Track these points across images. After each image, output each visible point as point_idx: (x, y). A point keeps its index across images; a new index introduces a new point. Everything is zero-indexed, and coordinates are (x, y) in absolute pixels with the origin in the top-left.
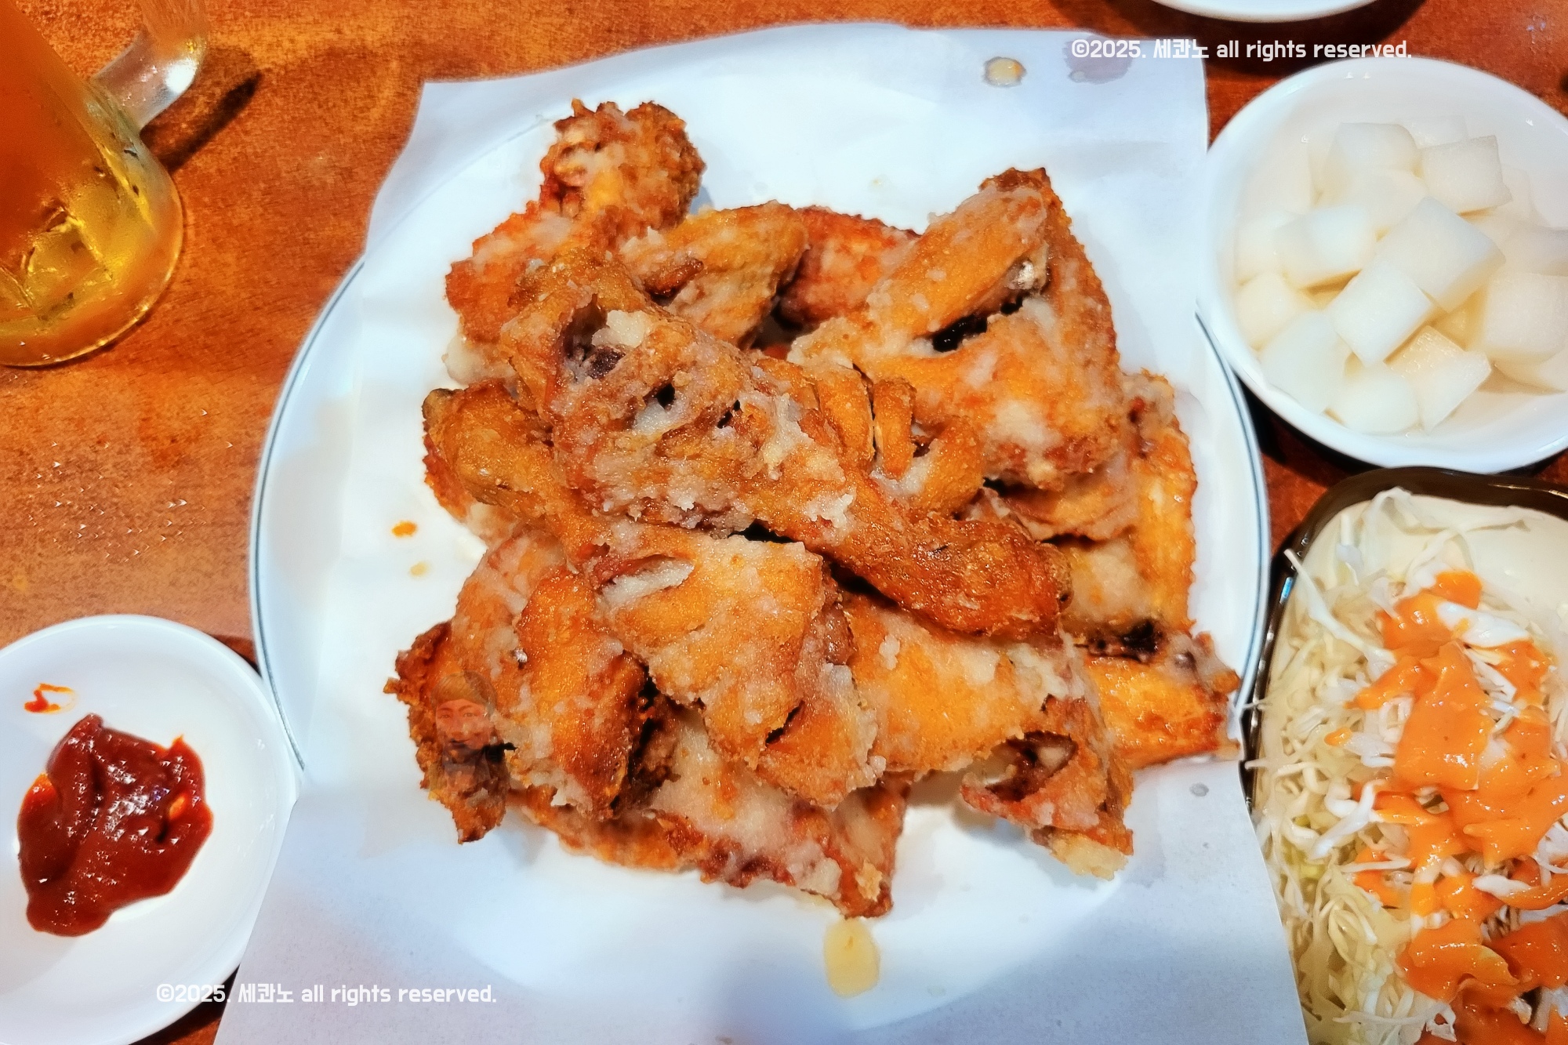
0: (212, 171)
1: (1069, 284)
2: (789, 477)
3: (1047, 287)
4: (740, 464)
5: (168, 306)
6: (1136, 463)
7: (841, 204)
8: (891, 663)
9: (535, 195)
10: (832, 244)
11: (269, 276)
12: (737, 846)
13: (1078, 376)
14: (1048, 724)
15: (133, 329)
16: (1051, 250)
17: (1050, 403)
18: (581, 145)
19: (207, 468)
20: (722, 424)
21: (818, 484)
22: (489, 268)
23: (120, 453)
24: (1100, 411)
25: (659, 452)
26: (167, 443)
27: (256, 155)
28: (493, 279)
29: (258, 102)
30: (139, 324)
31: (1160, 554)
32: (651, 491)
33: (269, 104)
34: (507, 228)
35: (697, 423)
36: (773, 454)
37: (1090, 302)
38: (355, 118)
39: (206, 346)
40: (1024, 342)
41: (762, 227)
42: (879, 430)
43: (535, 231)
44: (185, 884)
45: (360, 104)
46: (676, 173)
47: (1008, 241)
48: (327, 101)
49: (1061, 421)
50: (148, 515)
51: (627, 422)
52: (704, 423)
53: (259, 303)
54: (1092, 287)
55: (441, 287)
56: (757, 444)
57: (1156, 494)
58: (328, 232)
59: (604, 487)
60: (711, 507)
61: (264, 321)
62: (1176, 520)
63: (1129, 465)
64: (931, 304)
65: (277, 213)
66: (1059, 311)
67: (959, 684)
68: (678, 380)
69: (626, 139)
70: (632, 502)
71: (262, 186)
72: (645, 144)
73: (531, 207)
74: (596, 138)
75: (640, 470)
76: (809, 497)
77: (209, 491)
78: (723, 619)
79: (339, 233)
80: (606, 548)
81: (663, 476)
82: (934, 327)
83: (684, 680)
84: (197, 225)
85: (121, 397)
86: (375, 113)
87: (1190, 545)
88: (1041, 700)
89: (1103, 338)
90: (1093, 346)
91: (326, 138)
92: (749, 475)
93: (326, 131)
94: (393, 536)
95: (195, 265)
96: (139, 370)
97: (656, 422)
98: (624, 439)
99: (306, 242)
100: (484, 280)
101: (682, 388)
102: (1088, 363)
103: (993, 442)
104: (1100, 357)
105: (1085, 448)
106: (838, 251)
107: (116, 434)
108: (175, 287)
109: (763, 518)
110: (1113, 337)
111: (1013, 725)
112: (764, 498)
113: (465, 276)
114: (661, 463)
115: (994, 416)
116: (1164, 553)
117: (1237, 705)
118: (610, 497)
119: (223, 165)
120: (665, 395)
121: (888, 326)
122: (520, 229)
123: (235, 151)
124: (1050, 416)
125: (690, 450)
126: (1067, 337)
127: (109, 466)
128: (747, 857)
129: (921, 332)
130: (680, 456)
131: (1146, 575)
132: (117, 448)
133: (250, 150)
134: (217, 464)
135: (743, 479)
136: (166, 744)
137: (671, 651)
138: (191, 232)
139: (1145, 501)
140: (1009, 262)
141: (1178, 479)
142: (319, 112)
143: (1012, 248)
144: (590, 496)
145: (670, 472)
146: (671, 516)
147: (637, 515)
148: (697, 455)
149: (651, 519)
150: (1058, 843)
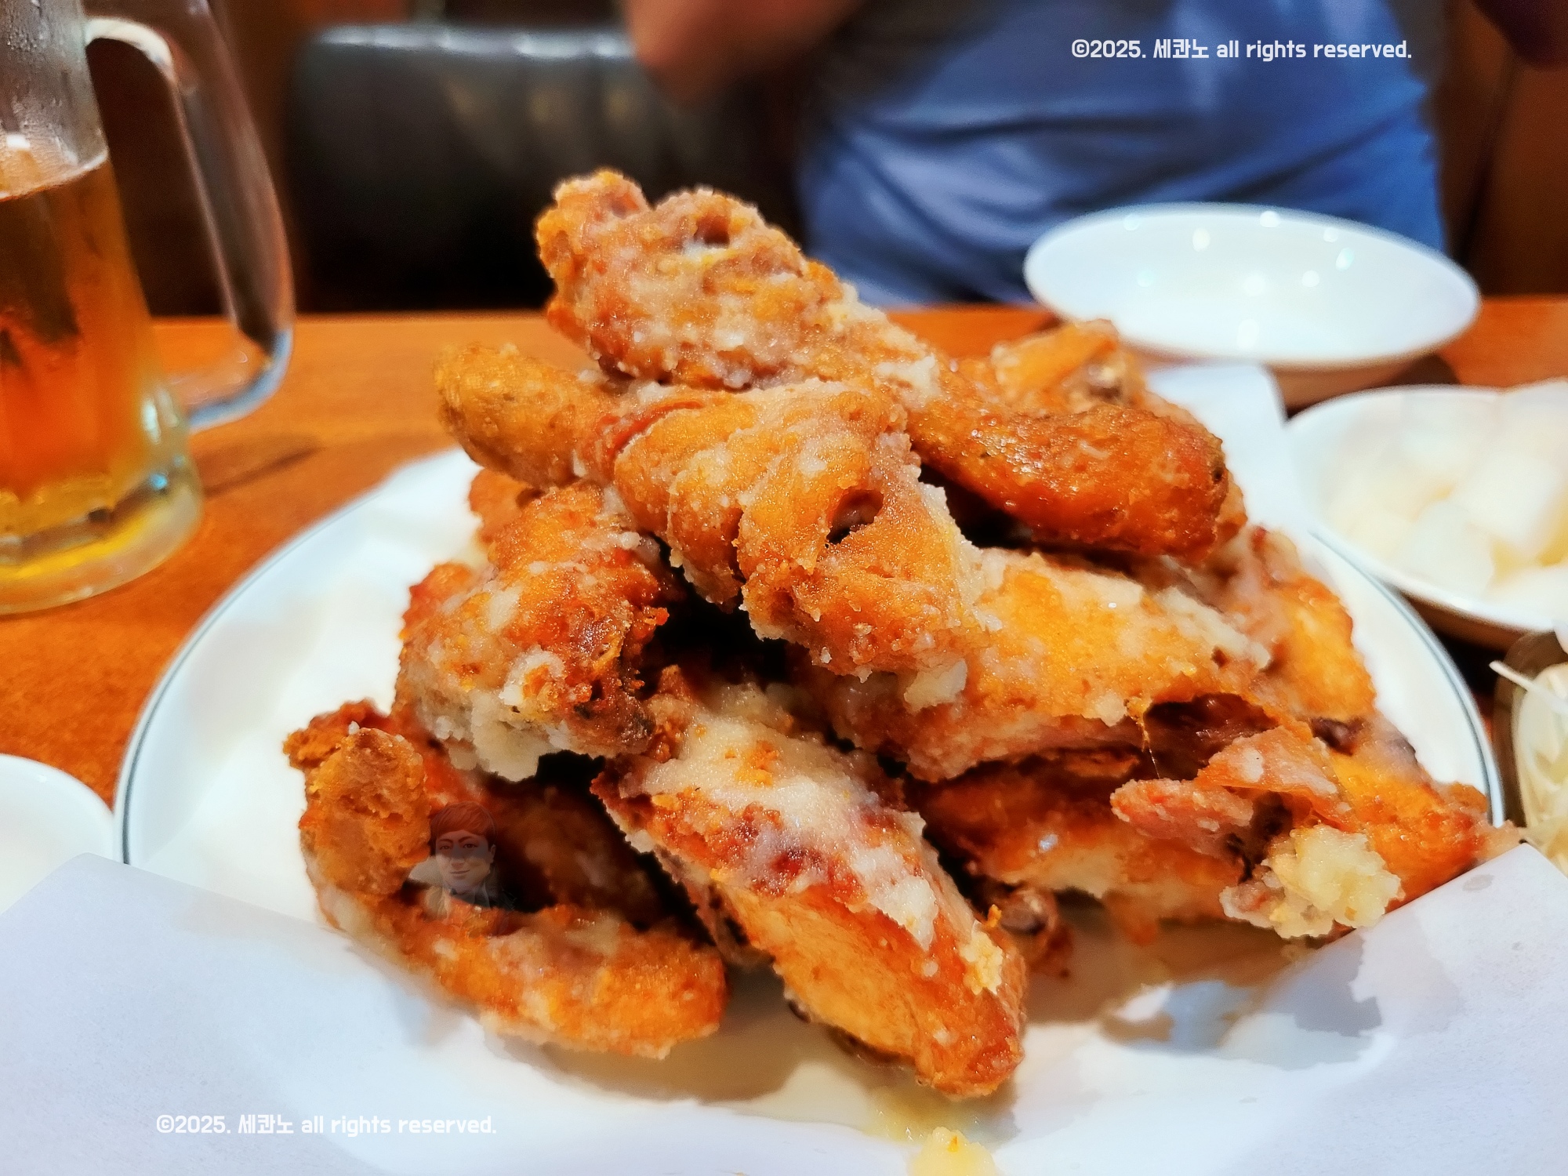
8: (996, 580)
14: (1230, 682)
20: (778, 271)
25: (707, 286)
32: (691, 332)
35: (754, 261)
52: (763, 265)
56: (822, 296)
60: (765, 357)
70: (667, 349)
75: (683, 303)
80: (627, 414)
81: (705, 316)
88: (1211, 648)
97: (703, 252)
98: (669, 260)
101: (737, 232)
114: (708, 299)
118: (641, 331)
125: (743, 283)
128: (789, 846)
130: (732, 290)
144: (617, 325)
145: (717, 312)
146: (714, 367)
147: (670, 364)
148: (751, 293)
149: (688, 375)
150: (1281, 865)
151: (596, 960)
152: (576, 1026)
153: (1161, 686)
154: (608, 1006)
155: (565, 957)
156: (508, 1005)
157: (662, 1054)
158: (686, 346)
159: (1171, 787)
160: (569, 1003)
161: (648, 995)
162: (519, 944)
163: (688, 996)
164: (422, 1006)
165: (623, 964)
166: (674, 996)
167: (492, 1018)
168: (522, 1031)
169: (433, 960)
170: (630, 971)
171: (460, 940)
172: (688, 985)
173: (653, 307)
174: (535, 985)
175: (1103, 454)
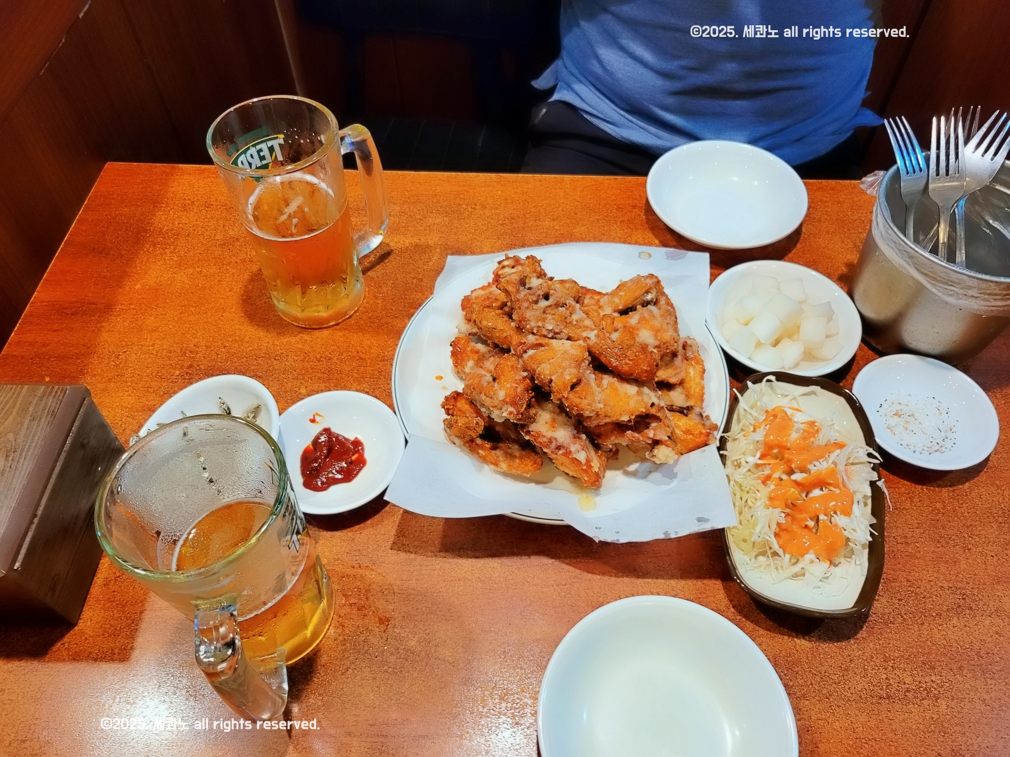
0: (375, 277)
1: (663, 301)
2: (578, 325)
3: (656, 303)
4: (566, 318)
5: (358, 314)
6: (685, 362)
7: (590, 287)
8: (605, 386)
9: (491, 281)
10: (588, 296)
11: (392, 307)
12: (556, 439)
13: (665, 326)
14: (653, 411)
15: (345, 320)
16: (657, 293)
17: (656, 332)
18: (508, 266)
19: (369, 361)
20: (561, 307)
21: (586, 328)
22: (476, 298)
23: (339, 355)
24: (671, 336)
25: (544, 312)
26: (356, 353)
27: (390, 273)
28: (478, 301)
29: (391, 257)
30: (348, 318)
31: (693, 390)
32: (540, 324)
33: (395, 259)
34: (483, 288)
35: (555, 305)
36: (575, 317)
37: (669, 308)
38: (424, 264)
39: (370, 326)
40: (648, 314)
41: (567, 285)
42: (604, 323)
43: (491, 290)
44: (356, 481)
45: (426, 260)
46: (538, 275)
47: (643, 285)
48: (415, 259)
49: (659, 338)
50: (348, 374)
51: (536, 302)
52: (557, 305)
53: (389, 315)
54: (669, 303)
55: (460, 303)
56: (571, 313)
57: (691, 371)
58: (413, 296)
59: (528, 320)
60: (557, 331)
61: (390, 321)
62: (698, 380)
63: (683, 362)
64: (620, 301)
65: (396, 290)
66: (660, 309)
67: (626, 394)
68: (552, 292)
69: (522, 265)
70: (534, 327)
71: (392, 282)
72: (528, 266)
73: (489, 283)
74: (513, 264)
75: (538, 317)
76: (584, 331)
77: (368, 368)
78: (559, 356)
79: (417, 297)
80: (525, 342)
81: (544, 320)
82: (621, 307)
83: (547, 372)
84: (369, 292)
85: (340, 339)
86: (431, 263)
87: (703, 388)
88: (651, 403)
89: (673, 318)
90: (670, 320)
91: (414, 270)
92: (568, 321)
93: (414, 267)
94: (435, 380)
95: (368, 303)
96: (347, 332)
97: (543, 303)
98: (535, 307)
99: (406, 298)
100: (474, 301)
101: (552, 295)
102: (668, 324)
103: (638, 343)
104: (672, 322)
105: (667, 345)
106: (590, 298)
107: (338, 350)
108: (360, 309)
109: (571, 335)
110: (676, 318)
111: (642, 407)
112: (571, 329)
113: (468, 299)
114: (544, 316)
115: (638, 334)
116: (694, 388)
117: (718, 435)
118: (529, 324)
119: (379, 275)
120: (546, 297)
121: (607, 306)
122: (486, 289)
123: (383, 271)
124: (656, 336)
125: (552, 312)
126: (661, 316)
127: (335, 359)
128: (558, 444)
129: (617, 309)
130: (550, 314)
131: (688, 396)
132: (338, 353)
133: (388, 271)
134: (372, 361)
135: (566, 322)
136: (352, 438)
137: (543, 365)
138: (367, 293)
139: (688, 373)
140: (644, 291)
141: (699, 368)
142: (412, 262)
143: (645, 287)
144: (524, 323)
145: (546, 319)
146: (545, 333)
147: (535, 332)
148: (554, 314)
149: (539, 333)
150: (656, 451)
151: (515, 457)
152: (511, 470)
153: (637, 413)
154: (518, 467)
155: (509, 456)
156: (496, 464)
157: (529, 476)
158: (539, 327)
159: (636, 435)
160: (510, 466)
161: (527, 465)
162: (498, 452)
163: (535, 466)
164: (476, 463)
165: (521, 458)
166: (532, 466)
167: (492, 467)
168: (498, 469)
169: (478, 453)
170: (523, 460)
171: (485, 450)
172: (535, 463)
173: (531, 318)
174: (502, 462)
175: (631, 363)
